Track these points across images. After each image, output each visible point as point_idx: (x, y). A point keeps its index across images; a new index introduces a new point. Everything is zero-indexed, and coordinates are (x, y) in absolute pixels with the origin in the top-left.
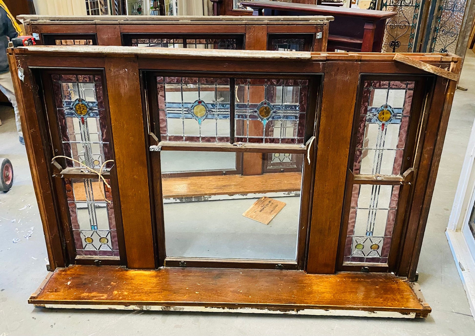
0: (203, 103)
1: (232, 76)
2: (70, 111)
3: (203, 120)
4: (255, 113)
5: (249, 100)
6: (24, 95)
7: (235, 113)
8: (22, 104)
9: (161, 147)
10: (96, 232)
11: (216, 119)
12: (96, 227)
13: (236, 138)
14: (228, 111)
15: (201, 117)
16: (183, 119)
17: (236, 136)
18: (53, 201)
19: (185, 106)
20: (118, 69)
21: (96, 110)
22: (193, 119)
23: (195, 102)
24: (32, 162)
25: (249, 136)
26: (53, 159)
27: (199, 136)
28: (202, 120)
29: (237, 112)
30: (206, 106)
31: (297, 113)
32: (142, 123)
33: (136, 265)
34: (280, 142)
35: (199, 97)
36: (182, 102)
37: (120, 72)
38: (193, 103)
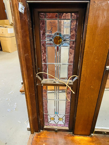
2: (50, 42)
6: (22, 28)
8: (20, 34)
10: (57, 115)
12: (57, 113)
18: (36, 99)
20: (101, 1)
21: (68, 41)
24: (25, 76)
26: (37, 74)
33: (79, 133)
37: (103, 4)
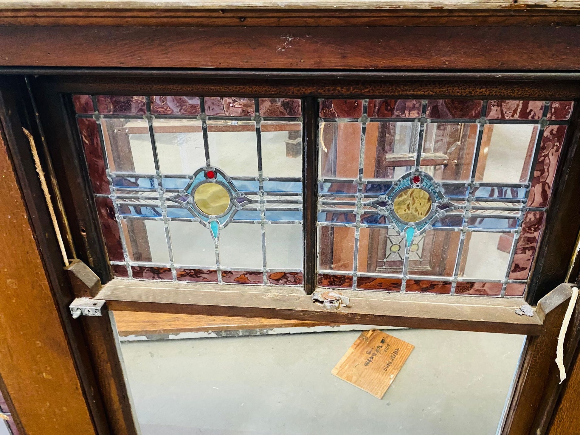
0: (220, 177)
1: (308, 91)
3: (226, 226)
4: (380, 208)
5: (362, 167)
7: (320, 208)
9: (105, 303)
11: (263, 224)
13: (320, 275)
14: (296, 202)
15: (217, 217)
16: (166, 221)
17: (320, 270)
19: (170, 184)
22: (195, 221)
23: (196, 174)
25: (360, 271)
27: (214, 268)
28: (221, 226)
29: (324, 203)
30: (231, 184)
31: (518, 210)
32: (30, 241)
34: (453, 290)
35: (208, 157)
36: (158, 175)
38: (191, 178)
